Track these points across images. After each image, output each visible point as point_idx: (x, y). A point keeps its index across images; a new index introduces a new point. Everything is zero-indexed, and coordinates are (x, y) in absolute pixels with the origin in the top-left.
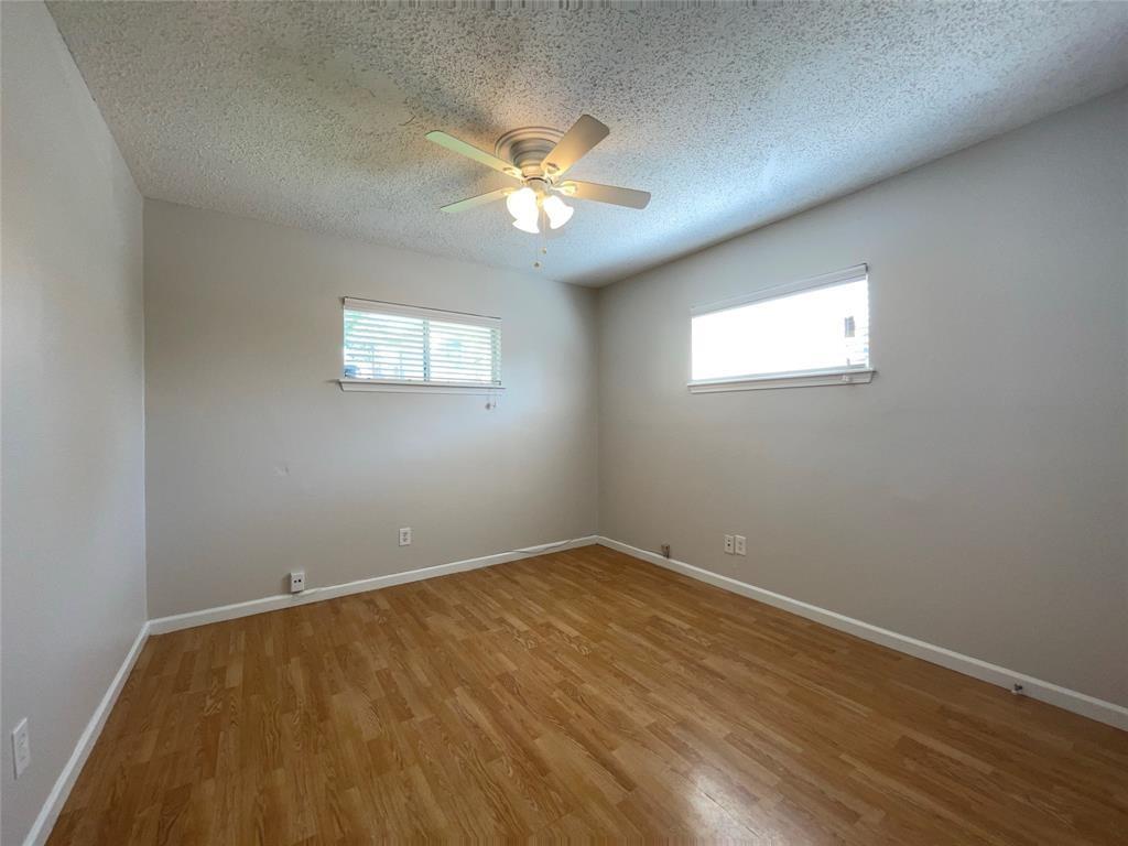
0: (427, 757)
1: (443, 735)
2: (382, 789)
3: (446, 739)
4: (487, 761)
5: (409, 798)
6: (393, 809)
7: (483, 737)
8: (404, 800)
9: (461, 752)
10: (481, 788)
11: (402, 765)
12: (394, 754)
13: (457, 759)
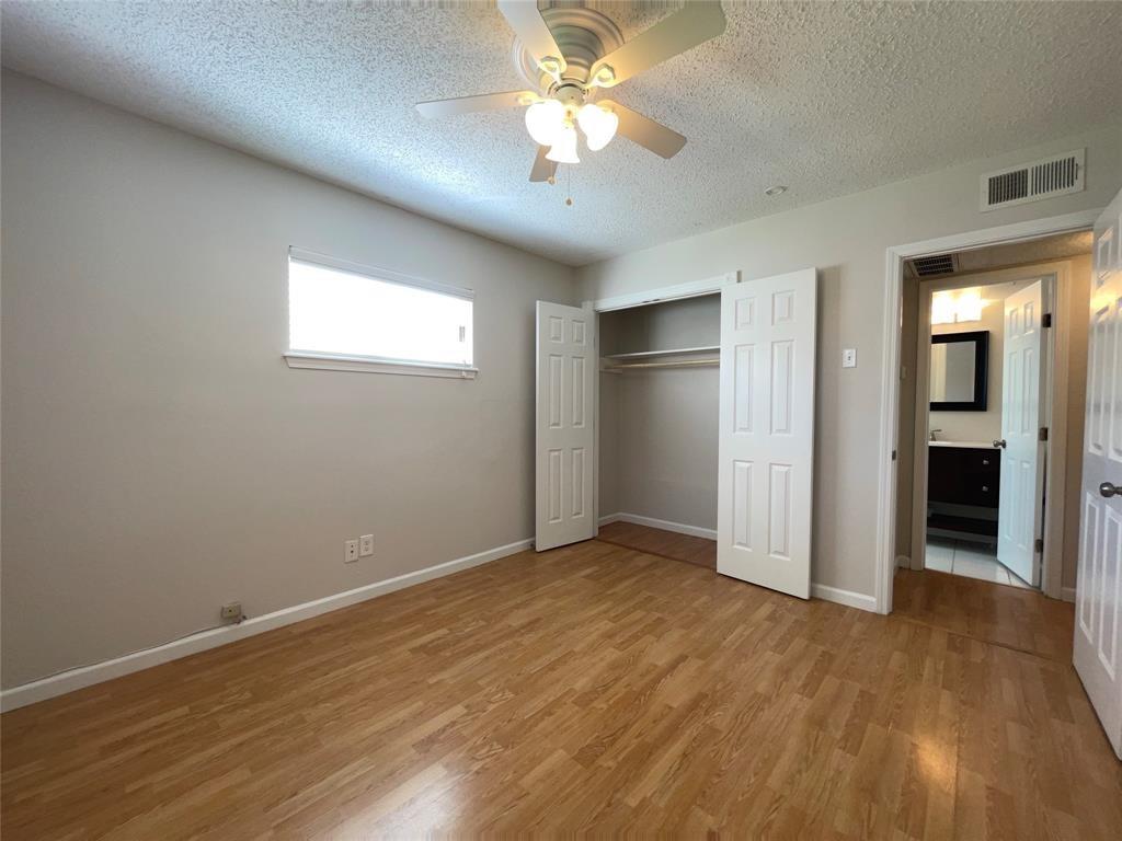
0: (752, 780)
1: (716, 780)
2: (813, 801)
3: (719, 776)
4: (720, 732)
5: (800, 772)
6: (818, 780)
7: (694, 745)
8: (804, 775)
9: (726, 755)
10: (748, 726)
11: (777, 801)
12: (773, 816)
13: (735, 755)
